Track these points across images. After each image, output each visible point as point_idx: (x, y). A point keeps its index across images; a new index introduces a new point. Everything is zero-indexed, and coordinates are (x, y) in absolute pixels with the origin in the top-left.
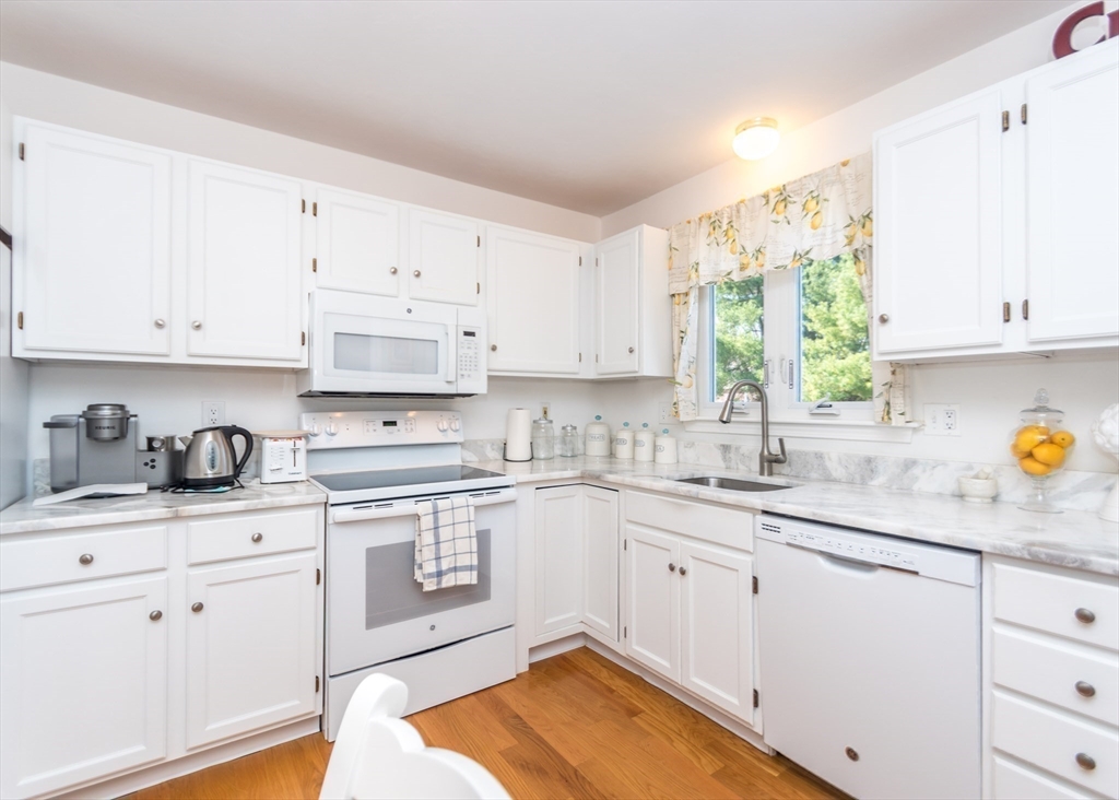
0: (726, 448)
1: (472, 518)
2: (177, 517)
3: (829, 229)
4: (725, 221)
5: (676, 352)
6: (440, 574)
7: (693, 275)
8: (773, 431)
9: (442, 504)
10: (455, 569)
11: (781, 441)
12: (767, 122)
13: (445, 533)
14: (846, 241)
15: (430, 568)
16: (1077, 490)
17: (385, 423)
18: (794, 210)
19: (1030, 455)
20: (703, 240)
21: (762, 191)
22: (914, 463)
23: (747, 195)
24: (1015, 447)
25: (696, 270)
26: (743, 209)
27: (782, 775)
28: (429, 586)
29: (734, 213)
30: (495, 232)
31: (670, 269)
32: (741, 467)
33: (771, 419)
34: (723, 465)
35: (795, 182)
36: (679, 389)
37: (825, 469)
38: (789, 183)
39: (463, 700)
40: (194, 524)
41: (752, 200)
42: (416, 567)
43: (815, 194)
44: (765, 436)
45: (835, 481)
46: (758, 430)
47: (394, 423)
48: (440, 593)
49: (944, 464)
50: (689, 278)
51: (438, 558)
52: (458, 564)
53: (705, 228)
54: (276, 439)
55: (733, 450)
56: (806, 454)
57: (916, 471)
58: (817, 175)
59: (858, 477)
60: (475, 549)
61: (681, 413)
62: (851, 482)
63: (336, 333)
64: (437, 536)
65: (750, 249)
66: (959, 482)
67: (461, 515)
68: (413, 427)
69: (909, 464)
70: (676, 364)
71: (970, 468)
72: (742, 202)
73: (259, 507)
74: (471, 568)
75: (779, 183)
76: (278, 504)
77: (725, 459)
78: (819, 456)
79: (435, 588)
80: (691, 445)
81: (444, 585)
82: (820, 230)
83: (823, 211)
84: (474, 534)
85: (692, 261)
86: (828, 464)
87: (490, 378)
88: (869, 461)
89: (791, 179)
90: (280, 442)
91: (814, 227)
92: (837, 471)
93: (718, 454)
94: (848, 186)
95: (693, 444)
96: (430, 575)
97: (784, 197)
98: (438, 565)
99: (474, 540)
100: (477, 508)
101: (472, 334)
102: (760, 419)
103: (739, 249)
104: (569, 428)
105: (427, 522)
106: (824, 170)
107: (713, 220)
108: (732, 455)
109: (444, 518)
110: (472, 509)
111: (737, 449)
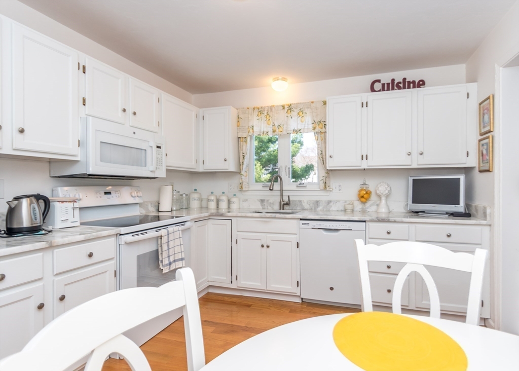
0: (262, 201)
1: (181, 236)
2: (50, 247)
3: (306, 123)
4: (266, 112)
5: (241, 162)
6: (170, 264)
7: (251, 131)
8: (284, 193)
10: (175, 261)
11: (289, 196)
12: (284, 79)
13: (171, 244)
14: (312, 129)
15: (166, 261)
16: (371, 206)
17: (106, 193)
18: (294, 114)
19: (363, 197)
20: (255, 118)
21: (282, 104)
22: (331, 201)
23: (275, 104)
24: (359, 194)
25: (252, 129)
26: (273, 109)
27: (307, 306)
28: (165, 270)
29: (269, 109)
30: (165, 96)
31: (238, 126)
32: (269, 208)
33: (284, 189)
34: (261, 207)
35: (295, 104)
36: (243, 177)
37: (302, 206)
38: (292, 104)
39: (174, 324)
41: (277, 106)
42: (160, 262)
43: (302, 110)
44: (282, 195)
45: (306, 210)
46: (279, 193)
47: (110, 193)
49: (339, 201)
50: (249, 132)
51: (169, 257)
52: (176, 259)
53: (256, 112)
54: (63, 202)
55: (266, 201)
56: (296, 201)
57: (331, 204)
58: (303, 103)
59: (313, 207)
60: (182, 250)
61: (244, 187)
62: (311, 210)
63: (101, 142)
64: (168, 246)
65: (277, 124)
66: (345, 206)
67: (177, 235)
68: (120, 195)
69: (329, 202)
70: (241, 167)
71: (346, 202)
72: (273, 106)
73: (91, 238)
74: (182, 259)
75: (289, 103)
77: (262, 205)
78: (300, 201)
79: (168, 271)
80: (246, 200)
81: (171, 269)
82: (304, 123)
83: (305, 117)
85: (251, 124)
86: (303, 204)
87: (167, 170)
88: (317, 202)
89: (294, 103)
90: (65, 204)
91: (302, 122)
92: (306, 206)
93: (259, 204)
94: (313, 110)
95: (247, 200)
96: (167, 265)
97: (290, 108)
98: (169, 260)
99: (182, 246)
101: (160, 147)
102: (280, 189)
103: (272, 124)
104: (184, 195)
105: (165, 240)
106: (306, 103)
107: (260, 110)
108: (265, 203)
109: (171, 237)
110: (180, 231)
111: (267, 201)
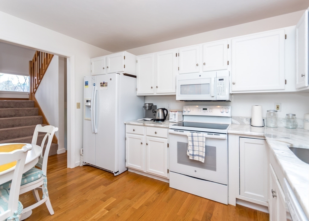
1: (204, 141)
2: (144, 125)
6: (193, 155)
9: (195, 134)
10: (199, 156)
13: (196, 143)
15: (191, 152)
17: (204, 109)
28: (191, 158)
40: (147, 127)
42: (187, 151)
47: (206, 109)
48: (193, 161)
51: (193, 150)
52: (199, 154)
60: (204, 151)
63: (181, 85)
64: (193, 143)
68: (212, 111)
73: (156, 126)
74: (202, 157)
76: (159, 126)
81: (195, 159)
84: (204, 146)
90: (174, 112)
96: (191, 155)
98: (193, 152)
99: (204, 148)
100: (207, 138)
101: (222, 80)
105: (190, 138)
109: (195, 139)
110: (204, 138)
